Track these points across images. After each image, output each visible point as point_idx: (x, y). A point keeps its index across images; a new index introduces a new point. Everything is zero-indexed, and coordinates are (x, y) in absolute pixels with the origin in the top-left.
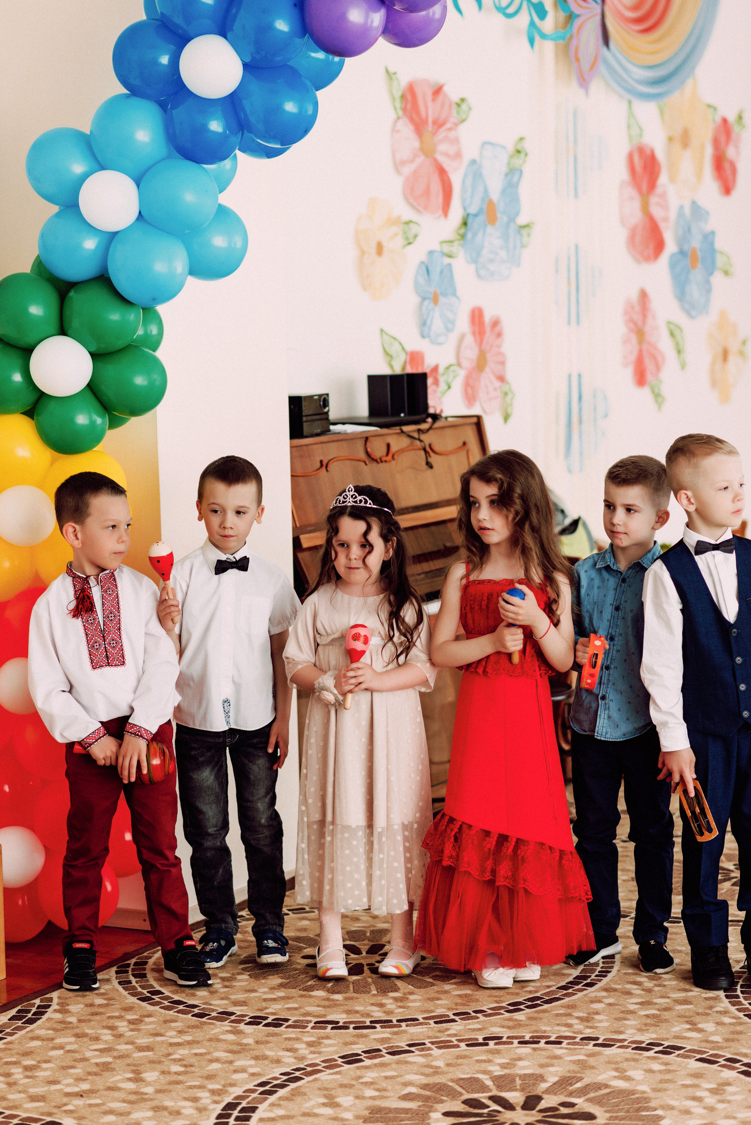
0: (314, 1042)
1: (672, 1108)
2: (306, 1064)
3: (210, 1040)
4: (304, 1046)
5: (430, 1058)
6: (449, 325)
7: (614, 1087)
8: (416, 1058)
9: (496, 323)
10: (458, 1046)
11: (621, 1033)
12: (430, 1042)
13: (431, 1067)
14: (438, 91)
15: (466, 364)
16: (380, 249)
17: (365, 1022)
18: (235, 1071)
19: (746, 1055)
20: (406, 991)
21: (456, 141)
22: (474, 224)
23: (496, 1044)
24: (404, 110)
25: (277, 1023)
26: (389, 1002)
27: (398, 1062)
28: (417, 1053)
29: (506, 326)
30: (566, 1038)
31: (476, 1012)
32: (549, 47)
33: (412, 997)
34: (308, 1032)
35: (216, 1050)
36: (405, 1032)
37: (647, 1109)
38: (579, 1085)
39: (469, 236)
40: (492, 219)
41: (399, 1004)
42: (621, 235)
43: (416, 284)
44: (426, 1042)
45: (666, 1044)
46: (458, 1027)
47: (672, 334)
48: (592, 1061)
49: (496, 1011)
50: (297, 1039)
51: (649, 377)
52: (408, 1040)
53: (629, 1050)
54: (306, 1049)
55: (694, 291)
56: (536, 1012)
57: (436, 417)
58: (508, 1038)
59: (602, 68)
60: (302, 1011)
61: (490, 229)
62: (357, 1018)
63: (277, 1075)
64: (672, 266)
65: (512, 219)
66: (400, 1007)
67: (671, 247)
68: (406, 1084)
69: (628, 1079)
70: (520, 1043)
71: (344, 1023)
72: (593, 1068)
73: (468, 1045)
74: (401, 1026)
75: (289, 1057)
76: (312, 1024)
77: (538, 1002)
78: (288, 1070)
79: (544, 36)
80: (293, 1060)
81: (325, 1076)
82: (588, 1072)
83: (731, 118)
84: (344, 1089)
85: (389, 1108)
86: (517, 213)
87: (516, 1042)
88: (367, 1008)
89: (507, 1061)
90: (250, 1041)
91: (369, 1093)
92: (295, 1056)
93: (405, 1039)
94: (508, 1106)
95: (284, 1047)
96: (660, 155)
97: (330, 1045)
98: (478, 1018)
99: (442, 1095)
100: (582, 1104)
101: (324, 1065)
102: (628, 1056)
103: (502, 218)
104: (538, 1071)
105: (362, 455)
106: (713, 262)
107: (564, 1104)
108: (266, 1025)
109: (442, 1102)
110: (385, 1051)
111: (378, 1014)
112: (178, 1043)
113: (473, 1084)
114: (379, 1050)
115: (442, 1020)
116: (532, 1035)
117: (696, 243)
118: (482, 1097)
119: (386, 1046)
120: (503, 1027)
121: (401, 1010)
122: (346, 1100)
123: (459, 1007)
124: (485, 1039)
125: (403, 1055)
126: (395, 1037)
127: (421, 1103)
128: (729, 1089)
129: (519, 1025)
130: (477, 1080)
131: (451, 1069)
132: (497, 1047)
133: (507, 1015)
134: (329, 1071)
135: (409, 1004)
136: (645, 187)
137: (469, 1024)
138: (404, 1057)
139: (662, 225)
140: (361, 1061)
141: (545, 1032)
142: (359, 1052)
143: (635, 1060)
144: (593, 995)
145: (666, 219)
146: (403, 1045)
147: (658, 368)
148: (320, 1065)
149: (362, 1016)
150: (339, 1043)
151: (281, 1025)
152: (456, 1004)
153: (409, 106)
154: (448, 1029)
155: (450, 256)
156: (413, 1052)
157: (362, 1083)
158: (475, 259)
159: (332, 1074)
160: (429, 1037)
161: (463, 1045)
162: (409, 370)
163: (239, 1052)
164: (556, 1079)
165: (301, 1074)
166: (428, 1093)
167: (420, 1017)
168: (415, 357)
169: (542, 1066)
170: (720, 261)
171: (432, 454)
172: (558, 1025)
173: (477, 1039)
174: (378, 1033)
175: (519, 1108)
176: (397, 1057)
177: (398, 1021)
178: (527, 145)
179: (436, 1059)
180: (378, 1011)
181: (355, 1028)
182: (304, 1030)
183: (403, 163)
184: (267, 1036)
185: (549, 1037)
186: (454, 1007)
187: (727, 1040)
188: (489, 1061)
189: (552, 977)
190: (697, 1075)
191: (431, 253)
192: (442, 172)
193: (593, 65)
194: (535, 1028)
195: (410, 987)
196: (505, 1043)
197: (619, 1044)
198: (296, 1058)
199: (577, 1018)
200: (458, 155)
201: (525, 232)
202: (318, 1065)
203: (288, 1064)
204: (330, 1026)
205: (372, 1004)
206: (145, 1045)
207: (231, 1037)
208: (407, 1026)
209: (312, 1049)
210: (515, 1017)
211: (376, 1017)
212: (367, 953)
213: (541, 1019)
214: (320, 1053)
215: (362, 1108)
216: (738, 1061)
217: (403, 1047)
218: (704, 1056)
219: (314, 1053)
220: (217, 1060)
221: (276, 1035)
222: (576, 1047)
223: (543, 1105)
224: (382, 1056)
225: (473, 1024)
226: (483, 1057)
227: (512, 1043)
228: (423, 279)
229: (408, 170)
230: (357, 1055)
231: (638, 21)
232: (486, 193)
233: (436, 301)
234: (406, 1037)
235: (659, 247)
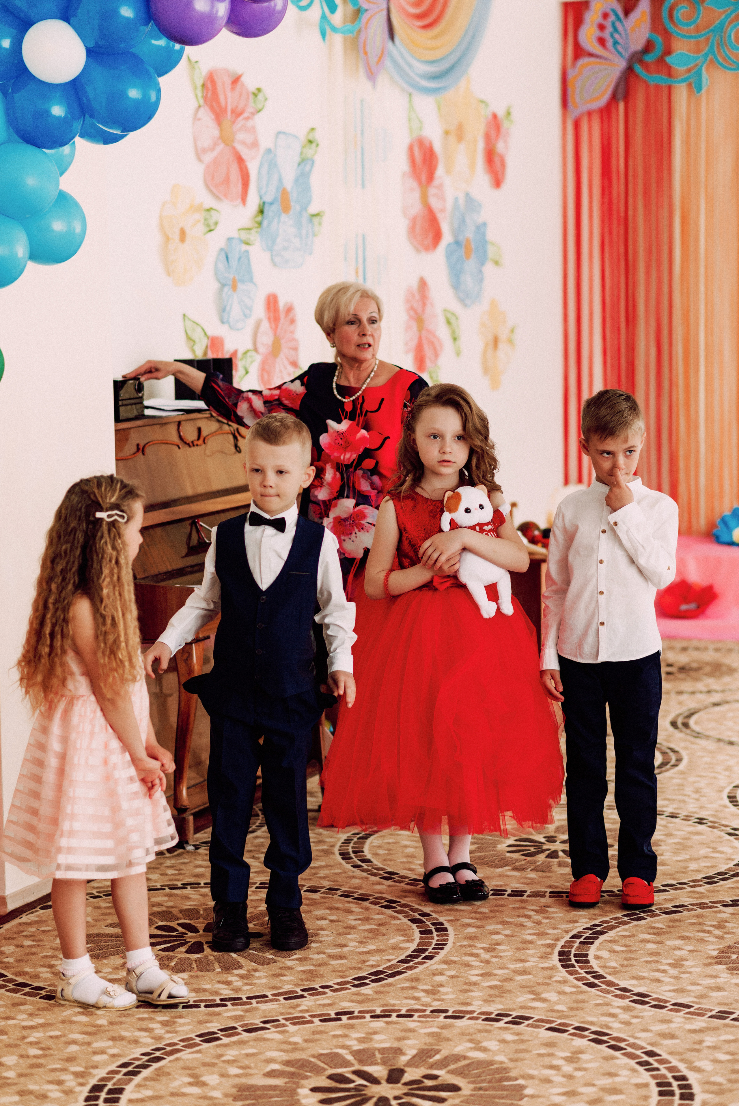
0: (168, 1021)
1: (532, 1077)
2: (164, 1043)
3: (63, 1022)
5: (287, 1035)
6: (247, 312)
7: (472, 1058)
8: (272, 1034)
9: (289, 310)
10: (312, 1022)
11: (468, 1004)
12: (284, 1019)
13: (290, 1043)
14: (236, 80)
15: (262, 349)
16: (183, 235)
17: (215, 1000)
18: (95, 1053)
19: (592, 1023)
20: (250, 968)
21: (253, 130)
22: (270, 212)
23: (349, 1019)
24: (205, 98)
26: (234, 979)
27: (256, 1040)
28: (273, 1029)
29: (300, 314)
30: (416, 1011)
31: (321, 987)
32: (338, 39)
33: (257, 974)
35: (72, 1032)
36: (256, 1009)
37: (509, 1079)
38: (437, 1057)
39: (265, 223)
40: (286, 208)
41: (246, 981)
42: (402, 225)
43: (216, 273)
44: (280, 1018)
45: (514, 1014)
46: (308, 1002)
47: (448, 322)
48: (446, 1033)
49: (342, 986)
51: (428, 363)
52: (262, 1017)
53: (480, 1021)
54: (161, 1029)
55: (468, 280)
56: (382, 986)
58: (359, 1012)
59: (388, 62)
61: (284, 217)
62: (207, 996)
63: (138, 1055)
64: (449, 256)
65: (304, 209)
66: (247, 984)
67: (447, 238)
68: (269, 1061)
69: (484, 1050)
70: (372, 1017)
71: (195, 1001)
72: (448, 1040)
73: (321, 1021)
74: (251, 1004)
77: (382, 976)
78: (148, 1050)
79: (334, 29)
80: (150, 1040)
81: (186, 1055)
82: (444, 1044)
83: (501, 113)
84: (207, 1068)
85: (256, 1086)
86: (309, 202)
87: (368, 1016)
88: (215, 987)
89: (363, 1035)
90: (103, 1022)
91: (233, 1071)
92: (152, 1035)
93: (258, 1016)
94: (374, 1081)
95: (138, 1027)
96: (438, 148)
97: (184, 1024)
98: (325, 993)
99: (307, 1071)
100: (444, 1076)
101: (182, 1044)
102: (480, 1027)
103: (296, 207)
104: (396, 1045)
105: (175, 439)
106: (485, 252)
107: (427, 1077)
109: (307, 1078)
110: (240, 1029)
111: (226, 992)
112: (31, 1026)
113: (333, 1059)
114: (234, 1028)
115: (290, 996)
116: (382, 1009)
117: (470, 234)
118: (346, 1071)
119: (240, 1024)
120: (352, 1001)
121: (249, 987)
122: (212, 1079)
123: (306, 983)
124: (337, 1014)
125: (259, 1032)
126: (247, 1014)
127: (287, 1080)
128: (583, 1056)
129: (367, 999)
130: (337, 1055)
131: (310, 1045)
132: (350, 1021)
133: (354, 989)
134: (189, 1050)
135: (255, 981)
136: (424, 178)
137: (319, 999)
138: (261, 1035)
139: (440, 216)
140: (218, 1039)
141: (394, 1005)
142: (216, 1030)
143: (488, 1031)
144: (434, 967)
145: (443, 210)
146: (257, 1022)
147: (436, 355)
148: (179, 1044)
149: (211, 994)
150: (193, 1021)
152: (302, 980)
153: (209, 95)
154: (298, 1005)
155: (248, 244)
156: (268, 1029)
157: (224, 1061)
158: (270, 247)
159: (192, 1053)
160: (282, 1014)
161: (316, 1020)
162: (211, 355)
163: (95, 1034)
164: (414, 1052)
165: (162, 1054)
166: (292, 1069)
167: (268, 994)
168: (215, 342)
169: (398, 1039)
170: (491, 251)
171: (239, 438)
172: (406, 998)
173: (329, 1015)
174: (230, 1010)
175: (384, 1082)
176: (254, 1034)
177: (248, 998)
178: (318, 136)
179: (293, 1035)
180: (226, 989)
181: (206, 1006)
183: (205, 151)
185: (400, 1010)
186: (300, 983)
187: (572, 1009)
188: (346, 1036)
189: (391, 951)
190: (550, 1044)
191: (230, 239)
192: (240, 160)
193: (380, 59)
194: (385, 1002)
195: (253, 964)
196: (357, 1018)
197: (468, 1016)
198: (153, 1038)
199: (424, 991)
200: (254, 144)
201: (316, 220)
202: (176, 1044)
203: (147, 1045)
205: (219, 982)
207: (83, 1018)
208: (258, 1003)
209: (168, 1028)
210: (362, 992)
211: (225, 995)
212: (204, 931)
213: (388, 993)
214: (176, 1032)
215: (228, 1085)
216: (587, 1029)
217: (257, 1025)
218: (553, 1025)
219: (170, 1032)
220: (74, 1042)
222: (428, 1019)
223: (407, 1077)
224: (239, 1034)
225: (323, 1000)
226: (339, 1032)
227: (364, 1017)
228: (221, 266)
229: (208, 158)
230: (214, 1033)
231: (420, 17)
232: (280, 180)
233: (234, 287)
234: (259, 1014)
235: (437, 236)
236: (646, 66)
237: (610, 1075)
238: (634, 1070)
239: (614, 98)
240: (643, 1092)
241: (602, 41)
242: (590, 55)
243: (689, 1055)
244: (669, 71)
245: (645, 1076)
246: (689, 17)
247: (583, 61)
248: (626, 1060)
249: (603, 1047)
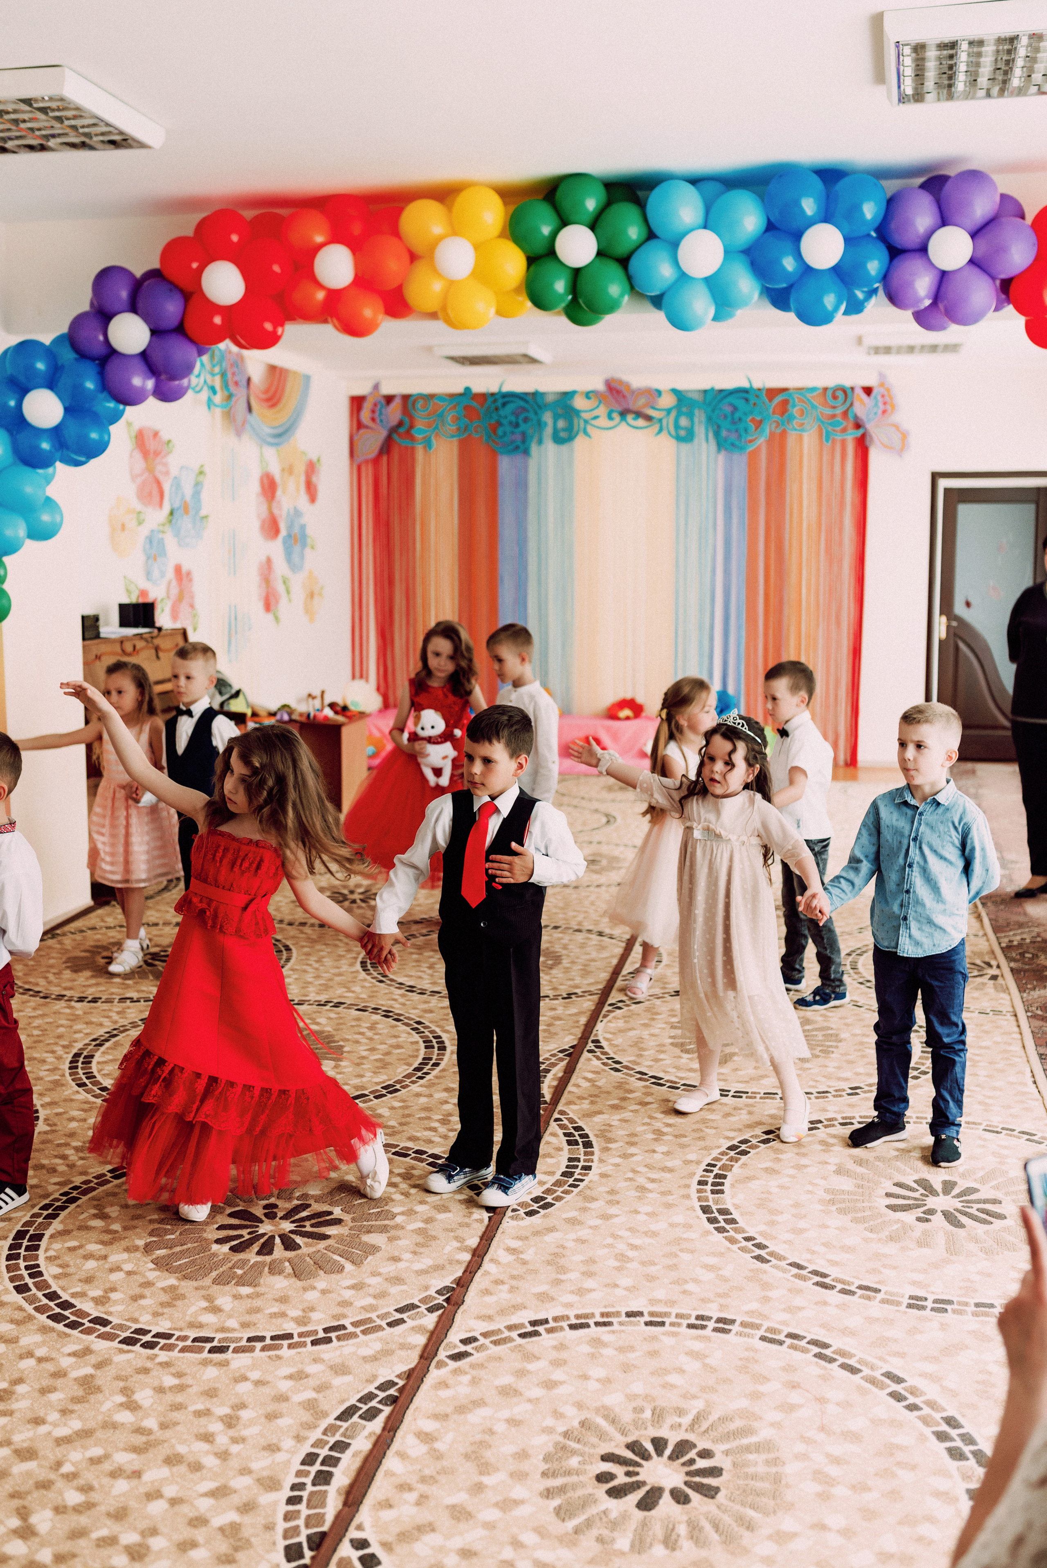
0: (121, 1011)
1: (348, 1040)
4: (114, 1014)
6: (163, 575)
9: (189, 574)
11: (307, 996)
14: (156, 434)
15: (172, 597)
16: (123, 527)
18: (75, 1033)
19: (382, 1005)
21: (165, 465)
22: (177, 514)
24: (137, 444)
25: (94, 1001)
29: (196, 576)
32: (218, 412)
34: (115, 1005)
35: (60, 1019)
37: (334, 1042)
39: (174, 521)
40: (187, 512)
42: (257, 524)
43: (144, 550)
45: (335, 1001)
47: (284, 582)
50: (110, 1010)
51: (272, 607)
53: (315, 1006)
54: (116, 1016)
55: (296, 558)
57: (160, 629)
59: (248, 427)
60: (109, 992)
61: (185, 518)
63: (102, 1034)
64: (285, 542)
65: (197, 513)
67: (283, 532)
69: (319, 1024)
75: (106, 1022)
76: (117, 1000)
78: (108, 1030)
79: (216, 405)
80: (109, 1024)
83: (315, 459)
86: (200, 509)
90: (80, 1012)
96: (278, 478)
102: (315, 1010)
103: (192, 512)
106: (305, 541)
108: (88, 1002)
112: (35, 1016)
117: (296, 530)
128: (378, 1026)
136: (269, 497)
139: (279, 519)
143: (320, 1012)
145: (281, 516)
147: (277, 602)
151: (97, 1002)
153: (140, 442)
155: (163, 532)
158: (177, 534)
162: (141, 601)
163: (75, 1020)
168: (143, 593)
170: (309, 541)
171: (159, 652)
178: (207, 469)
182: (113, 1004)
183: (137, 476)
184: (90, 1009)
187: (370, 997)
190: (358, 1019)
191: (152, 531)
192: (158, 483)
193: (243, 424)
197: (307, 1003)
198: (111, 1022)
200: (167, 473)
201: (204, 520)
203: (108, 1027)
204: (128, 1001)
207: (67, 1011)
209: (121, 1016)
216: (379, 1009)
218: (359, 1007)
219: (122, 1018)
220: (62, 1026)
221: (95, 1007)
228: (148, 546)
229: (139, 480)
231: (268, 400)
232: (183, 496)
233: (155, 559)
235: (277, 531)
236: (399, 435)
237: (395, 1037)
238: (409, 1033)
239: (380, 453)
240: (415, 1047)
241: (373, 419)
242: (367, 427)
243: (442, 1023)
244: (413, 438)
245: (416, 1037)
246: (424, 406)
247: (362, 431)
248: (404, 1027)
249: (390, 1020)
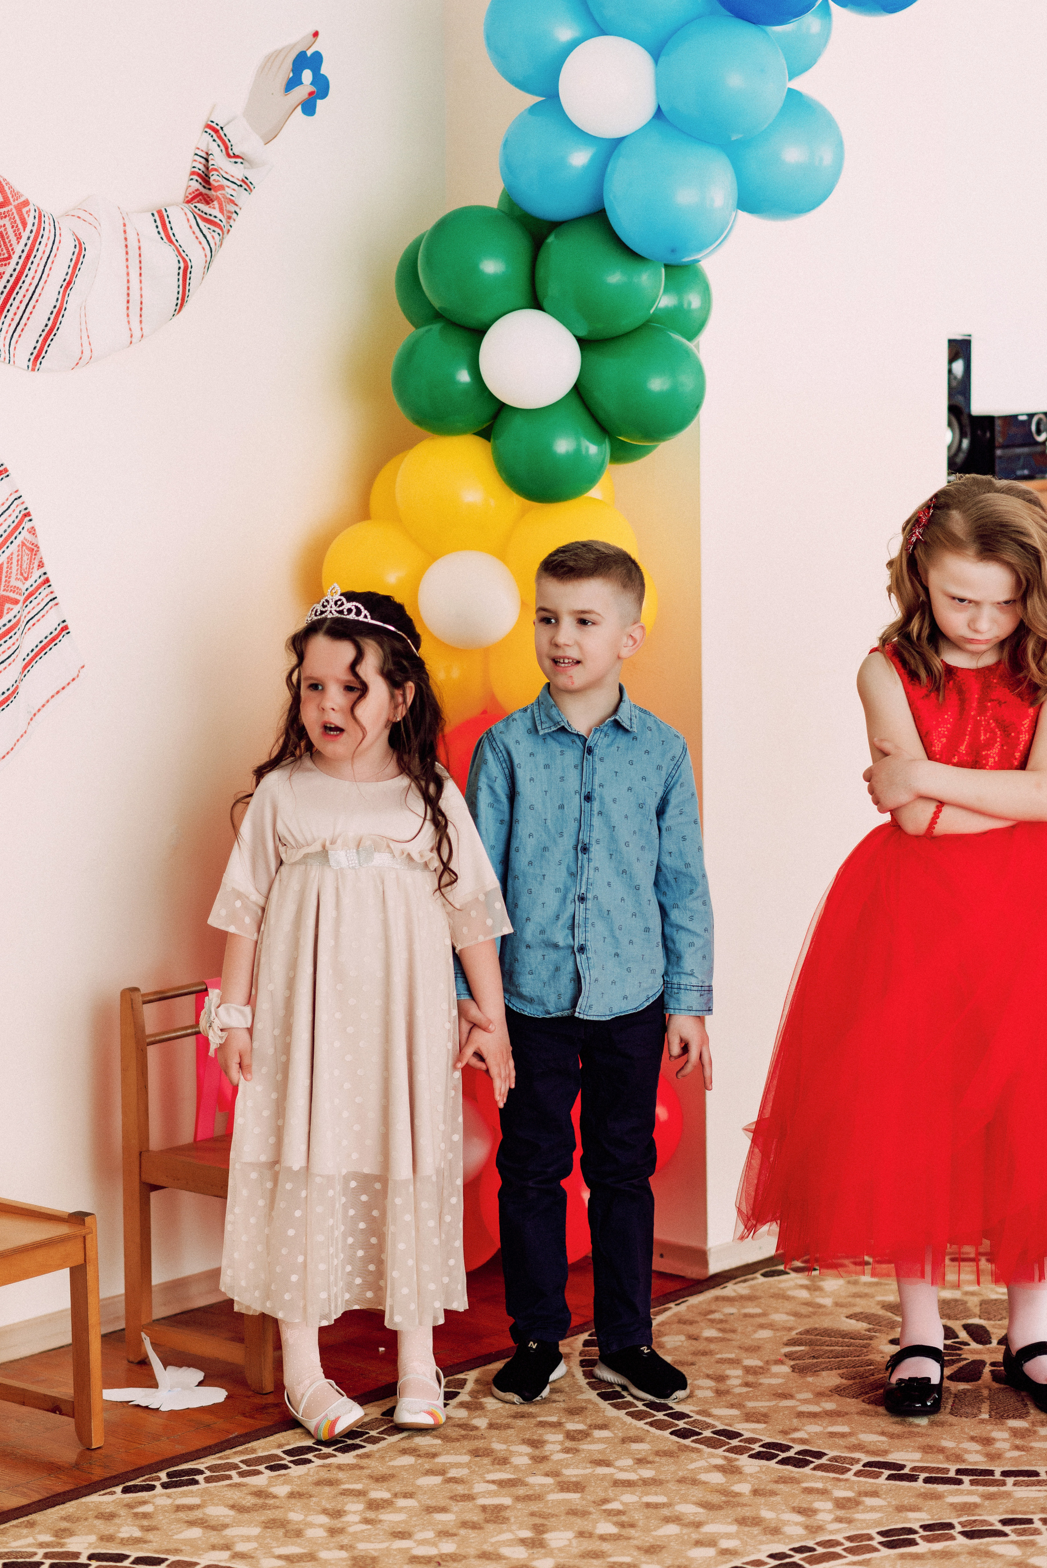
2: (818, 1540)
4: (829, 1505)
5: (1031, 1549)
8: (1007, 1546)
12: (1041, 1519)
17: (948, 1470)
18: (698, 1543)
25: (799, 1462)
26: (1001, 1436)
27: (974, 1553)
28: (1013, 1537)
34: (847, 1480)
35: (685, 1500)
36: (1008, 1495)
41: (1018, 1442)
44: (1036, 1518)
50: (823, 1492)
52: (1007, 1512)
54: (830, 1511)
60: (853, 1440)
62: (938, 1462)
63: (763, 1556)
66: (1017, 1448)
71: (914, 1469)
74: (1004, 1484)
75: (797, 1524)
76: (858, 1467)
78: (784, 1548)
80: (801, 1531)
88: (961, 1446)
90: (744, 1488)
92: (809, 1522)
93: (1002, 1508)
95: (796, 1504)
97: (873, 1509)
101: (848, 1544)
108: (784, 1462)
110: (959, 1528)
111: (975, 1458)
112: (629, 1481)
114: (950, 1526)
119: (964, 1519)
121: (1016, 1453)
125: (987, 1540)
126: (987, 1503)
134: (851, 1558)
135: (1033, 1444)
138: (988, 1544)
140: (913, 1543)
142: (916, 1526)
146: (994, 1520)
148: (842, 1544)
149: (948, 1459)
150: (889, 1505)
151: (806, 1463)
156: (1006, 1535)
163: (719, 1507)
165: (804, 1558)
167: (1042, 1470)
174: (962, 1493)
176: (976, 1541)
177: (1004, 1473)
180: (977, 1452)
181: (927, 1481)
182: (841, 1477)
184: (776, 1482)
202: (838, 1543)
203: (791, 1538)
204: (887, 1473)
205: (973, 1439)
206: (574, 1479)
207: (717, 1478)
208: (1015, 1485)
211: (970, 1463)
214: (850, 1521)
217: (991, 1525)
220: (677, 1519)
221: (791, 1480)
224: (952, 1538)
230: (911, 1531)
234: (1007, 1504)
